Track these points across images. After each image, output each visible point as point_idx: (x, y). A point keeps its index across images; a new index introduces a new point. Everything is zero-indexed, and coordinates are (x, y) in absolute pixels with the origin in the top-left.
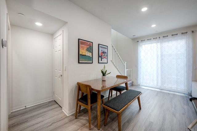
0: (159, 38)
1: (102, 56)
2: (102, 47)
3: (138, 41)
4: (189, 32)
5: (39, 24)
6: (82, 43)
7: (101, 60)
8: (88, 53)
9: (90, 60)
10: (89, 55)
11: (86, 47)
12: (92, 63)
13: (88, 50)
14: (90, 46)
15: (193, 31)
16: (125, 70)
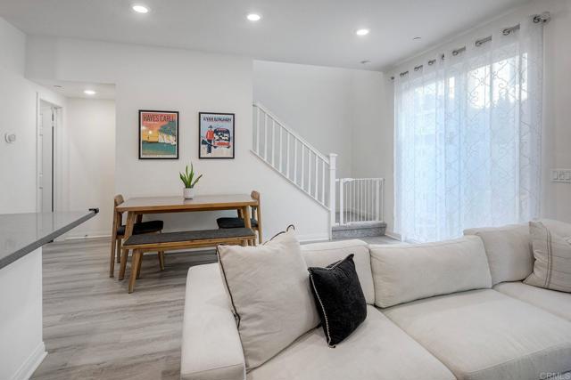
0: (443, 56)
1: (210, 141)
2: (210, 119)
3: (393, 79)
5: (90, 93)
6: (148, 118)
7: (209, 151)
8: (165, 136)
9: (173, 152)
10: (167, 141)
11: (158, 125)
12: (178, 158)
13: (164, 130)
14: (170, 122)
15: (536, 19)
16: (333, 180)
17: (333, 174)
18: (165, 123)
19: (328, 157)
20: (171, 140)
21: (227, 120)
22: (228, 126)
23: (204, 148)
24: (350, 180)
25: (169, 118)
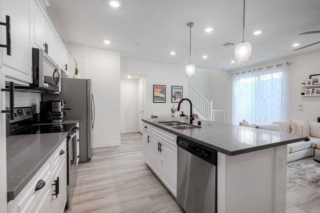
0: (254, 70)
1: (175, 96)
2: (175, 88)
3: (232, 75)
4: (284, 64)
6: (156, 88)
7: (175, 100)
8: (161, 94)
9: (164, 100)
11: (159, 90)
12: (165, 102)
13: (161, 92)
14: (163, 89)
15: (288, 63)
16: (212, 110)
17: (212, 108)
18: (162, 90)
19: (210, 102)
20: (163, 96)
21: (180, 89)
22: (180, 91)
23: (173, 98)
24: (216, 110)
25: (162, 88)
